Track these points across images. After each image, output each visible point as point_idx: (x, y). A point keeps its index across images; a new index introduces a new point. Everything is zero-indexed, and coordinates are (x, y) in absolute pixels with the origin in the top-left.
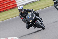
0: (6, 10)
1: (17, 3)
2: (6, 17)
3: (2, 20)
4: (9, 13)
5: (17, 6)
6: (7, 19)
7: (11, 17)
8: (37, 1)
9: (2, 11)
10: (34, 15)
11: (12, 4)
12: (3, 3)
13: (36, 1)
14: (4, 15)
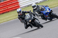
0: (8, 12)
1: (20, 4)
2: (9, 18)
3: (5, 21)
4: (12, 14)
5: (20, 7)
6: (10, 20)
7: (14, 18)
8: (40, 3)
9: (5, 12)
10: (33, 15)
11: (15, 5)
12: (6, 4)
13: (38, 2)
14: (7, 17)
